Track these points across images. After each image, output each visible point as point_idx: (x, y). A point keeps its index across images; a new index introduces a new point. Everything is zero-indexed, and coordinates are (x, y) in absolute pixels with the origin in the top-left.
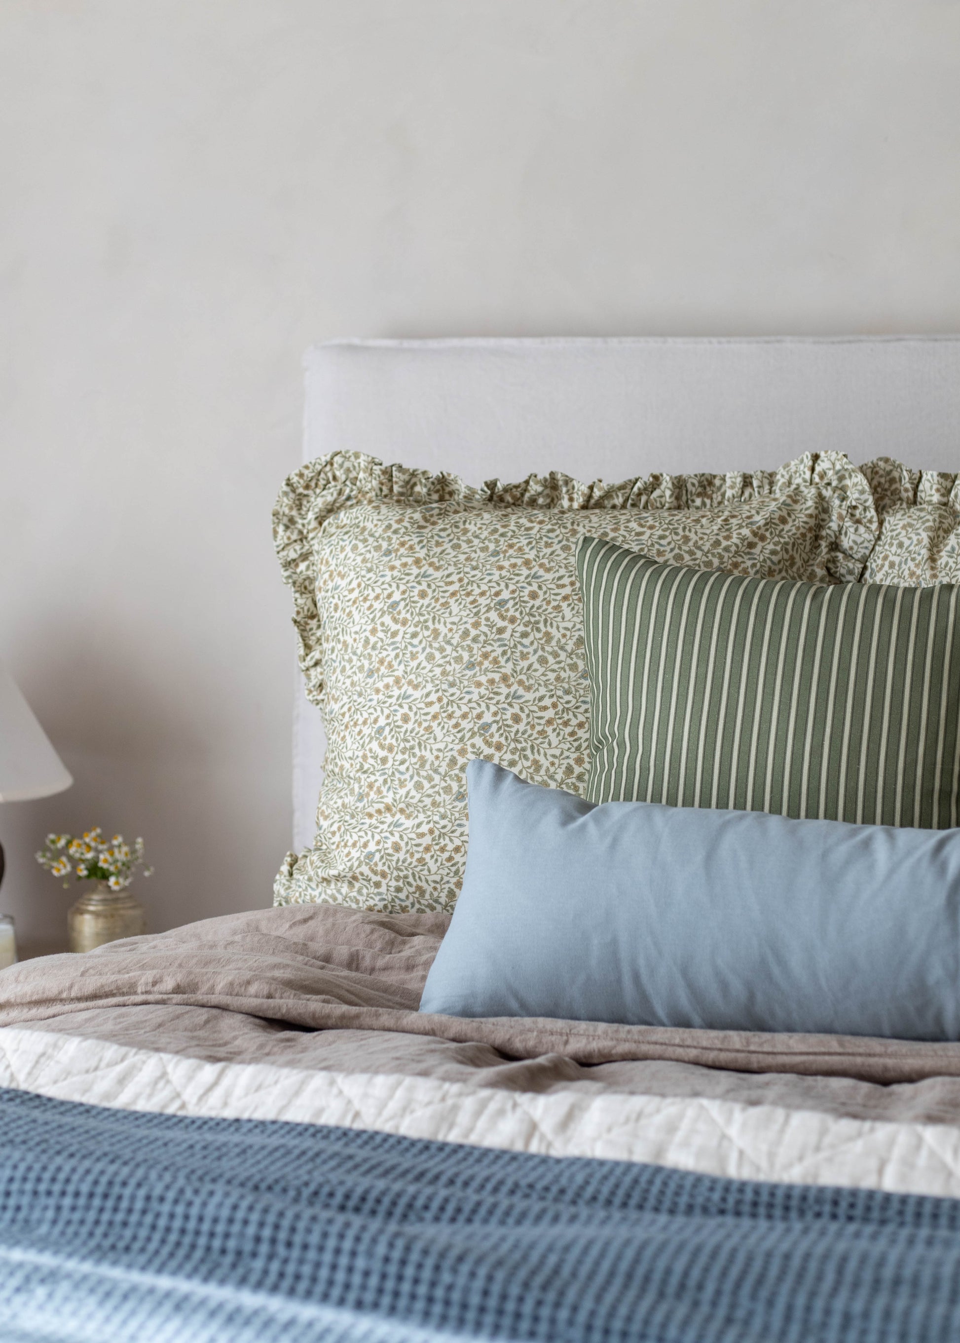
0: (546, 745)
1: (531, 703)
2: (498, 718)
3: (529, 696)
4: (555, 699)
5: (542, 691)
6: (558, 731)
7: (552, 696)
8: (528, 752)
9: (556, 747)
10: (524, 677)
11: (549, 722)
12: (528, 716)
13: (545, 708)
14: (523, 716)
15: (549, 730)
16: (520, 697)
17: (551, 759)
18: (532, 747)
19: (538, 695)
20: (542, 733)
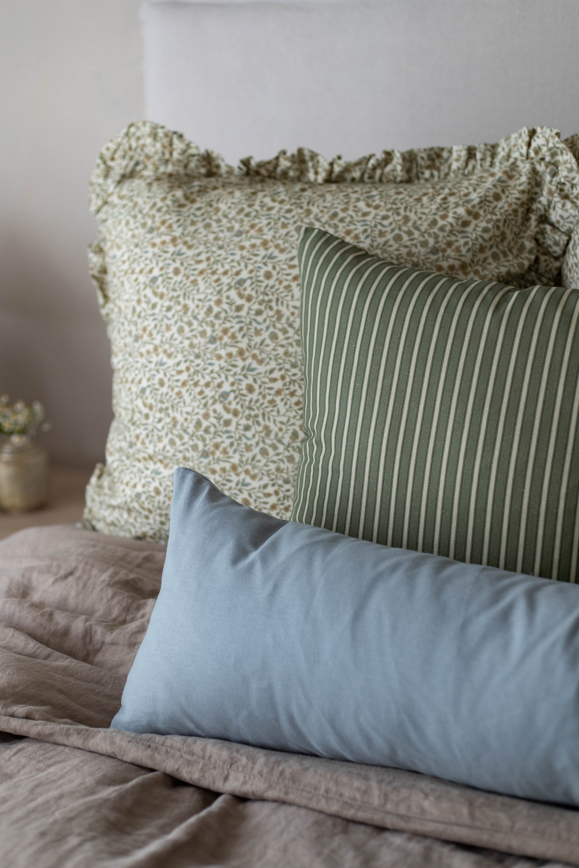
0: (275, 413)
1: (263, 375)
2: (235, 388)
3: (262, 369)
4: (283, 372)
5: (273, 365)
6: (285, 400)
7: (280, 369)
8: (260, 419)
9: (284, 415)
10: (257, 352)
11: (278, 392)
12: (260, 387)
13: (274, 380)
14: (256, 386)
15: (278, 399)
16: (253, 370)
17: (279, 425)
18: (264, 415)
19: (269, 368)
20: (272, 402)
